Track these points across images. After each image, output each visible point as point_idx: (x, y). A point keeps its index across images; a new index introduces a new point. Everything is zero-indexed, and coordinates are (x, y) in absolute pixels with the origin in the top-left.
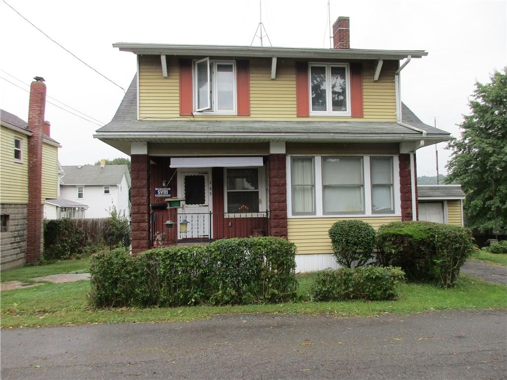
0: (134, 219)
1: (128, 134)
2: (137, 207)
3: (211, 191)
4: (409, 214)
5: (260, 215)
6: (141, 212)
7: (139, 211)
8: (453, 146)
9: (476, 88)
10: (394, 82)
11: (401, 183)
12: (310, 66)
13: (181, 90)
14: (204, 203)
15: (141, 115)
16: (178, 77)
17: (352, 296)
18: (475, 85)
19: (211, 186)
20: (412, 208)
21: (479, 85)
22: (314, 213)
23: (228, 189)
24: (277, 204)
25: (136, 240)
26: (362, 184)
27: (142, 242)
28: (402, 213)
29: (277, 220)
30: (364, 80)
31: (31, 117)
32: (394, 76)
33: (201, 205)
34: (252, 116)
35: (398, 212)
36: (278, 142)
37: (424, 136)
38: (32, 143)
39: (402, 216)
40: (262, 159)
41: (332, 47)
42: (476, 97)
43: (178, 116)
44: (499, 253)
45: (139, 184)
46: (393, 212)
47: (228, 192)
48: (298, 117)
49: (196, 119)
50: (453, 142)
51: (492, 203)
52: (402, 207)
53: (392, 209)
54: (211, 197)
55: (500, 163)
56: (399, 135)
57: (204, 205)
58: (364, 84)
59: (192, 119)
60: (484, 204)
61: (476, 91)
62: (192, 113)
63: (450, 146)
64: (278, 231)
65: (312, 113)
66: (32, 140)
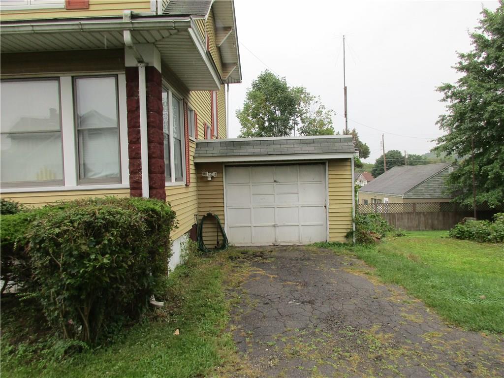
8: (451, 97)
9: (482, 17)
18: (481, 13)
21: (485, 12)
35: (126, 183)
42: (483, 29)
44: (463, 239)
50: (450, 92)
51: (489, 169)
55: (501, 114)
60: (480, 169)
61: (482, 22)
63: (447, 97)
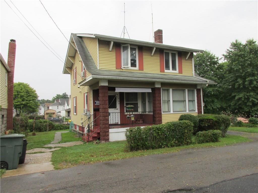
0: (103, 115)
1: (107, 76)
2: (104, 109)
3: (119, 102)
4: (201, 111)
5: (138, 113)
6: (106, 112)
7: (105, 112)
10: (192, 61)
11: (197, 100)
12: (164, 51)
13: (116, 57)
14: (116, 108)
15: (100, 67)
16: (115, 51)
17: (208, 141)
19: (119, 100)
20: (202, 109)
22: (170, 112)
23: (126, 102)
24: (158, 108)
25: (104, 124)
26: (185, 100)
27: (107, 125)
28: (198, 111)
29: (159, 115)
30: (183, 59)
31: (9, 61)
32: (192, 58)
33: (115, 109)
34: (144, 71)
35: (197, 111)
36: (158, 82)
37: (208, 82)
38: (10, 76)
39: (198, 112)
40: (151, 89)
41: (154, 42)
43: (115, 69)
45: (105, 99)
46: (195, 111)
47: (126, 103)
48: (161, 72)
49: (124, 71)
52: (198, 109)
53: (194, 110)
54: (119, 105)
56: (199, 82)
57: (116, 109)
58: (182, 60)
59: (122, 70)
62: (121, 68)
64: (159, 119)
65: (166, 71)
66: (10, 74)
